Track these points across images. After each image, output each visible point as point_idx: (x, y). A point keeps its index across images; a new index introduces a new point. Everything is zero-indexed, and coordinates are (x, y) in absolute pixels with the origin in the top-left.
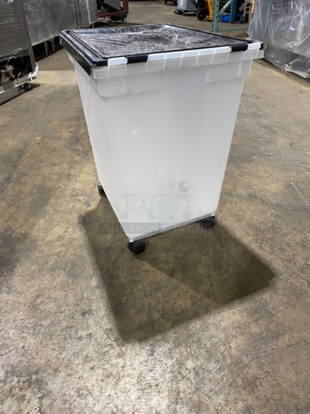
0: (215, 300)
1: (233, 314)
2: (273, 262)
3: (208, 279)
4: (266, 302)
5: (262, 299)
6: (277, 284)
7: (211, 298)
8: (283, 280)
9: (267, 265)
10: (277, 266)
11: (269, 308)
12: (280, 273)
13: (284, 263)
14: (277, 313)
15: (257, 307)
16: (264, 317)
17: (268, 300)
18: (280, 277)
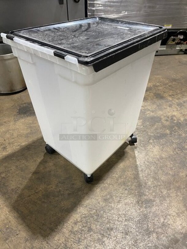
0: (17, 201)
1: (5, 214)
2: (61, 235)
3: (34, 192)
4: (17, 235)
5: (19, 231)
6: (36, 241)
7: (18, 198)
8: (42, 246)
9: (56, 230)
10: (56, 238)
11: (11, 238)
12: (50, 242)
13: (63, 245)
14: (8, 244)
15: (12, 229)
16: (3, 234)
17: (19, 236)
18: (44, 243)
